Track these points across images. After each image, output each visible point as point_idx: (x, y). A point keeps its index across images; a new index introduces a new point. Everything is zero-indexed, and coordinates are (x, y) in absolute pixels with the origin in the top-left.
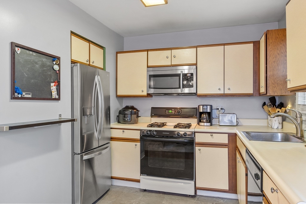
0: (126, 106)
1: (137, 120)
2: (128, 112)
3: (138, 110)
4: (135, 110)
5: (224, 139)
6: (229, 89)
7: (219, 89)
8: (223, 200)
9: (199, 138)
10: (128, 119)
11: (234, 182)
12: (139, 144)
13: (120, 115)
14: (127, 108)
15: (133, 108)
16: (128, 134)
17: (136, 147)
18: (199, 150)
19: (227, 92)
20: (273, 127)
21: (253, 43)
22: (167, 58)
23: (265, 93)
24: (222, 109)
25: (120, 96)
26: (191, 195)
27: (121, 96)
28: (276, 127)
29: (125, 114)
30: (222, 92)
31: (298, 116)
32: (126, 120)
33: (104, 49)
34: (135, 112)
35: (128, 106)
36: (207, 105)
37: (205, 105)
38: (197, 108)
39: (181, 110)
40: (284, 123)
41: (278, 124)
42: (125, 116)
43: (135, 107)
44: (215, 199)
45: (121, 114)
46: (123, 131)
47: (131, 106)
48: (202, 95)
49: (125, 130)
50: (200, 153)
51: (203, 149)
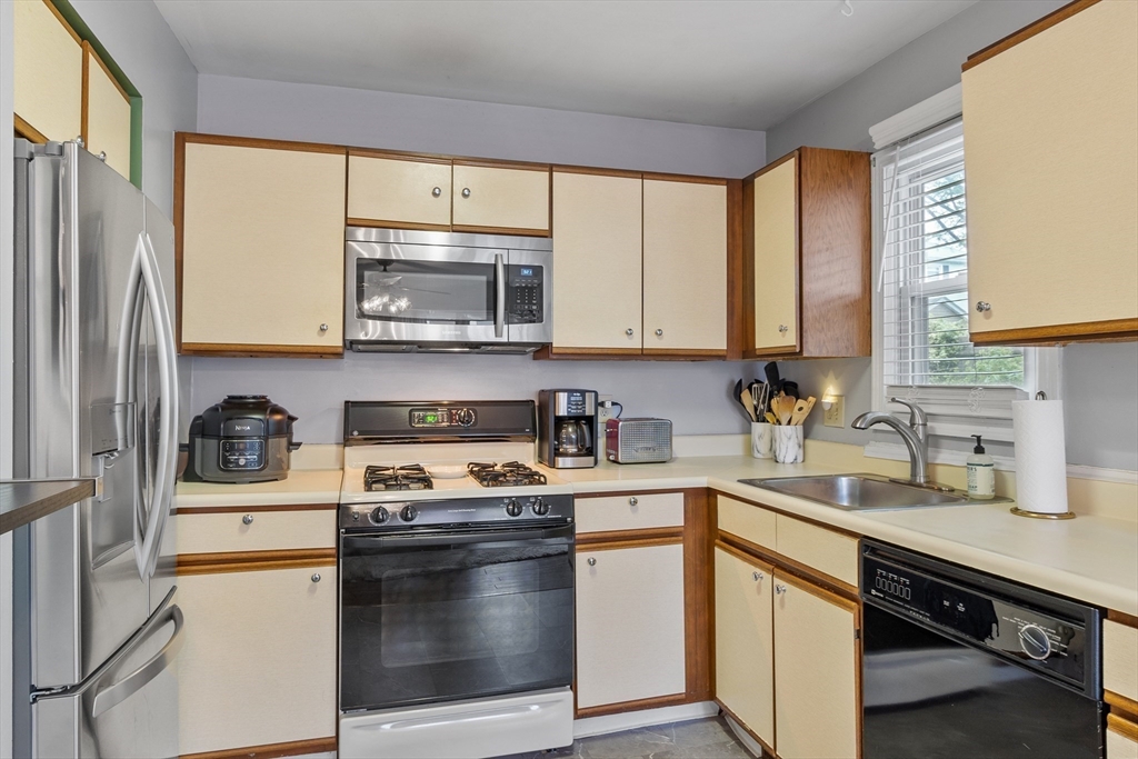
0: (230, 397)
1: (285, 459)
2: (248, 426)
3: (292, 413)
4: (278, 417)
5: (671, 513)
6: (659, 333)
7: (629, 333)
8: (667, 732)
9: (588, 519)
10: (247, 459)
11: (699, 659)
12: (328, 573)
13: (198, 441)
14: (236, 406)
15: (262, 405)
16: (269, 534)
17: (312, 591)
18: (592, 563)
19: (652, 343)
20: (781, 459)
21: (727, 185)
22: (435, 195)
23: (798, 350)
24: (613, 404)
25: (197, 348)
26: (555, 749)
27: (203, 348)
28: (790, 459)
29: (232, 438)
30: (634, 343)
31: (919, 420)
32: (242, 462)
33: (135, 100)
34: (279, 422)
35: (241, 398)
36: (583, 393)
37: (577, 391)
38: (533, 401)
39: (474, 411)
40: (808, 442)
41: (797, 447)
42: (229, 443)
43: (274, 401)
44: (638, 737)
45: (203, 436)
46: (246, 522)
47: (254, 397)
48: (568, 351)
49: (251, 515)
50: (593, 573)
51: (604, 556)
